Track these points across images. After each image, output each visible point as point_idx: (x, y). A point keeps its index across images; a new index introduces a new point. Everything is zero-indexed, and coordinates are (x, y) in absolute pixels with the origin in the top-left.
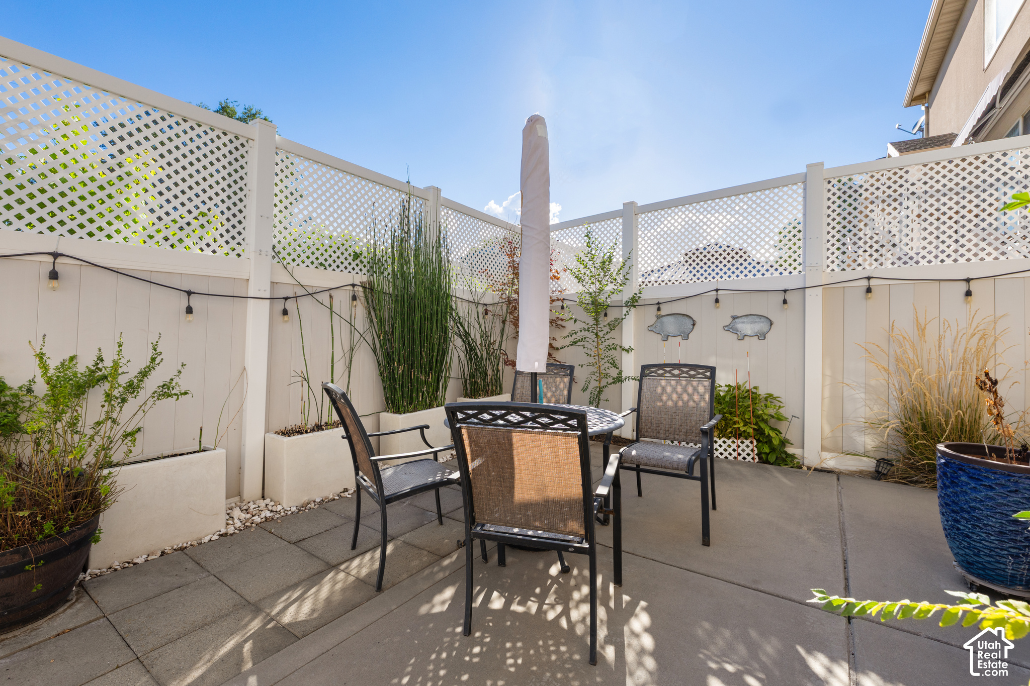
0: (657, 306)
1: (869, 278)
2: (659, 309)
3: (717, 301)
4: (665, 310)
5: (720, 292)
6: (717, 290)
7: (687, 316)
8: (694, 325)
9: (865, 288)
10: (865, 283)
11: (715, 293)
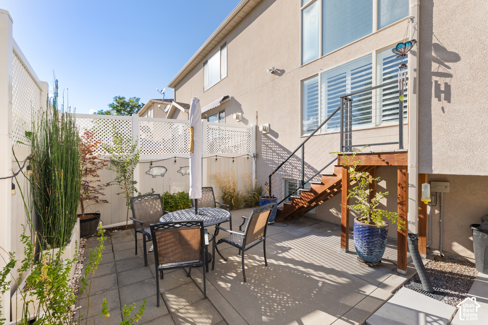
0: (150, 163)
1: (216, 156)
2: (151, 164)
3: (175, 161)
4: (154, 164)
5: (176, 158)
6: (175, 157)
7: (164, 167)
8: (166, 171)
9: (215, 159)
10: (215, 157)
11: (174, 158)
